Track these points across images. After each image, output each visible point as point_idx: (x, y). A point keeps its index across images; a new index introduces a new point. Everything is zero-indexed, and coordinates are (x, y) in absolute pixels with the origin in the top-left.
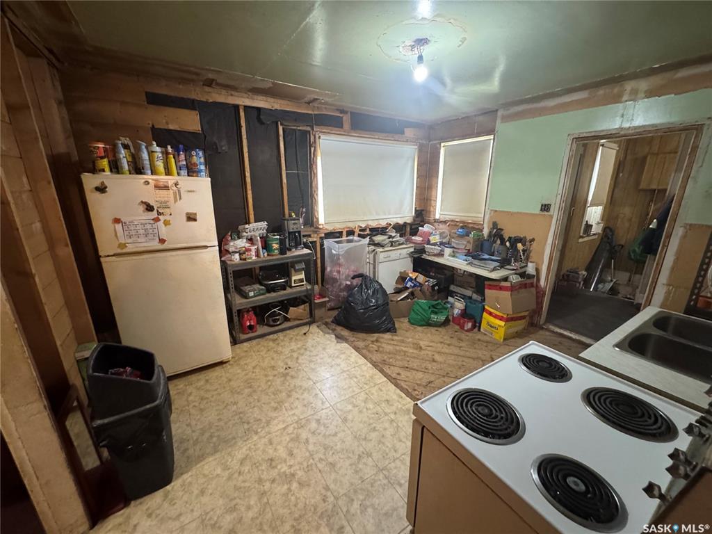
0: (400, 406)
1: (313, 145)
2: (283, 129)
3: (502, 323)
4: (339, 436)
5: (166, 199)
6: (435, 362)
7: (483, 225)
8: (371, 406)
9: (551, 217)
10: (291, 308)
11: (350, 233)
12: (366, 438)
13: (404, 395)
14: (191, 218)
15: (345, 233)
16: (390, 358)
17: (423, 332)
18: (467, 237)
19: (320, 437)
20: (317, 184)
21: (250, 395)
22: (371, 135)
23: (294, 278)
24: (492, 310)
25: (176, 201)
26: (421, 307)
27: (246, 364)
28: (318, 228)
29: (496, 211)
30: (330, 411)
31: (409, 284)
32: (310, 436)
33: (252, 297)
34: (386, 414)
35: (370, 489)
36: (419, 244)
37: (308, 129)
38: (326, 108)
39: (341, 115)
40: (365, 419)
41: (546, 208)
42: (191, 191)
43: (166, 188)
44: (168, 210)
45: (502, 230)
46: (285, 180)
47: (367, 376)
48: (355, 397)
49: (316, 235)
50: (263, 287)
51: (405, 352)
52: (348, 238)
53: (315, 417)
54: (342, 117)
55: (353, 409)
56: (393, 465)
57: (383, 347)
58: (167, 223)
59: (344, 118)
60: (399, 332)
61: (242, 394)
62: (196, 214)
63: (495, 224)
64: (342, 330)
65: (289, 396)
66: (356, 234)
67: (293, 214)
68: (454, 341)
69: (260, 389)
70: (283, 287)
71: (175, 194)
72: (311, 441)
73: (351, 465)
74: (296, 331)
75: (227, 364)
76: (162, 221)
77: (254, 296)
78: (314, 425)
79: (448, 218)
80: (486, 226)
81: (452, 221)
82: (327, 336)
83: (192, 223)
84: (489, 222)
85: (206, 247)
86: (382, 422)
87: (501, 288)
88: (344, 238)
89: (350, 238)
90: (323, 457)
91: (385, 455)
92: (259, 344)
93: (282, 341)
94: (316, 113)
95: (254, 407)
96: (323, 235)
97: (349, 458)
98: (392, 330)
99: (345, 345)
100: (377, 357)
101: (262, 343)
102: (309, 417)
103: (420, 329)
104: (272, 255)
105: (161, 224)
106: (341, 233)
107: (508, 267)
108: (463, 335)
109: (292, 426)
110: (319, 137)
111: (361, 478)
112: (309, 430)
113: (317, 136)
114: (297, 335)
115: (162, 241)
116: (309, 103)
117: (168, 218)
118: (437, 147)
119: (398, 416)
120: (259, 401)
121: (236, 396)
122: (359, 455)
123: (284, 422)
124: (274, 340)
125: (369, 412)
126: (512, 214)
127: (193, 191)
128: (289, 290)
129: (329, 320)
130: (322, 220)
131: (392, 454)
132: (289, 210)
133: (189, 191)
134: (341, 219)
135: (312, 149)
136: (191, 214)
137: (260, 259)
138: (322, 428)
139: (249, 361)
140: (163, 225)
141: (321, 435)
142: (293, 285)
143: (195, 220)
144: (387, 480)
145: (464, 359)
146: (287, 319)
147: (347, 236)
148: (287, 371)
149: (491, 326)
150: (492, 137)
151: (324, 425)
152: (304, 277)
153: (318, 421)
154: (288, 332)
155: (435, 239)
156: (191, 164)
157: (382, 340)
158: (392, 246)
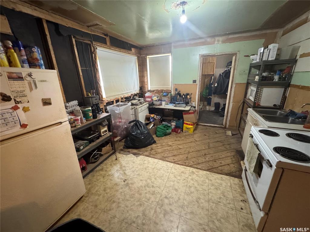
0: (189, 172)
1: (94, 53)
2: (76, 41)
3: (192, 126)
4: (181, 198)
5: (22, 89)
6: (180, 149)
7: (171, 90)
8: (179, 178)
9: (197, 84)
10: (103, 148)
11: (117, 101)
12: (191, 192)
13: (185, 167)
14: (47, 102)
15: (115, 101)
16: (164, 154)
17: (165, 139)
18: (167, 96)
19: (175, 204)
20: (99, 76)
21: (119, 207)
22: (119, 49)
23: (102, 131)
24: (187, 123)
25: (31, 89)
26: (161, 129)
27: (97, 191)
28: (103, 100)
29: (176, 84)
30: (166, 189)
31: (152, 120)
32: (170, 207)
33: (82, 149)
34: (188, 178)
35: (213, 211)
36: (150, 102)
37: (89, 42)
38: (97, 31)
39: (105, 37)
40: (183, 184)
41: (195, 81)
42: (43, 81)
43: (20, 78)
44: (25, 98)
45: (180, 91)
46: (81, 74)
47: (165, 166)
48: (169, 177)
49: (102, 105)
50: (87, 141)
51: (167, 149)
52: (117, 104)
53: (163, 196)
54: (106, 38)
55: (174, 183)
56: (210, 197)
57: (157, 151)
58: (25, 110)
59: (107, 39)
60: (157, 142)
61: (113, 209)
62: (50, 99)
63: (176, 90)
64: (132, 150)
65: (140, 194)
66: (120, 101)
67: (89, 94)
68: (179, 138)
69: (121, 200)
70: (98, 138)
71: (30, 84)
72: (173, 209)
73: (198, 207)
74: (110, 160)
75: (84, 198)
76: (21, 109)
77: (84, 148)
78: (166, 201)
79: (154, 89)
80: (172, 90)
81: (157, 90)
82: (128, 156)
83: (47, 107)
84: (174, 89)
85: (61, 123)
86: (190, 182)
87: (190, 113)
88: (115, 104)
89: (118, 103)
90: (185, 212)
91: (204, 195)
92: (94, 176)
93: (107, 168)
94: (93, 33)
95: (128, 211)
96: (105, 104)
97: (194, 205)
98: (155, 142)
99: (141, 157)
100: (159, 156)
101: (95, 175)
102: (161, 199)
103: (163, 138)
104: (90, 120)
105: (20, 112)
106: (113, 102)
107: (188, 105)
108: (179, 135)
109: (158, 208)
110: (97, 48)
111: (207, 210)
112: (167, 204)
113: (95, 47)
114: (112, 161)
115: (24, 126)
116: (88, 27)
117: (26, 105)
118: (145, 58)
119: (192, 176)
120: (127, 207)
121: (110, 212)
122: (197, 201)
123: (151, 208)
124: (102, 170)
125: (181, 180)
126: (182, 85)
127: (45, 81)
128: (101, 139)
129: (122, 148)
130: (104, 96)
131: (205, 192)
132: (86, 92)
133: (42, 81)
134: (113, 94)
135: (94, 55)
136: (46, 99)
137: (83, 125)
138: (171, 200)
139: (97, 188)
140: (23, 112)
141: (174, 203)
142: (102, 135)
143: (50, 104)
144: (215, 204)
145: (189, 144)
146: (101, 155)
147: (116, 103)
148: (126, 182)
149: (188, 129)
150: (170, 54)
151: (170, 197)
152: (107, 129)
153: (166, 197)
154: (105, 162)
155: (155, 98)
156: (33, 59)
157: (153, 148)
158: (141, 104)
